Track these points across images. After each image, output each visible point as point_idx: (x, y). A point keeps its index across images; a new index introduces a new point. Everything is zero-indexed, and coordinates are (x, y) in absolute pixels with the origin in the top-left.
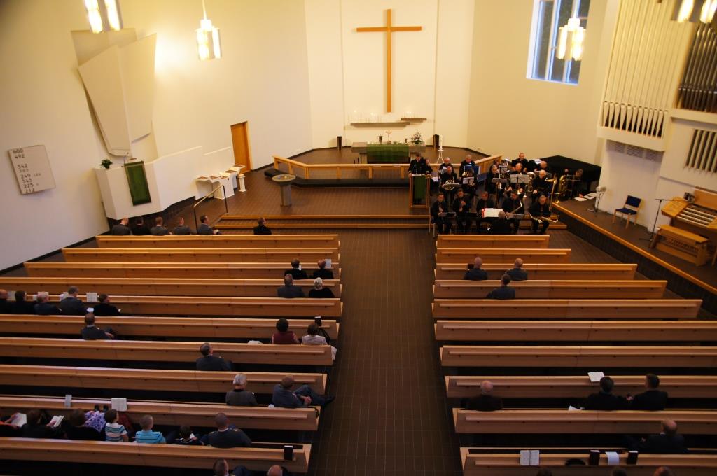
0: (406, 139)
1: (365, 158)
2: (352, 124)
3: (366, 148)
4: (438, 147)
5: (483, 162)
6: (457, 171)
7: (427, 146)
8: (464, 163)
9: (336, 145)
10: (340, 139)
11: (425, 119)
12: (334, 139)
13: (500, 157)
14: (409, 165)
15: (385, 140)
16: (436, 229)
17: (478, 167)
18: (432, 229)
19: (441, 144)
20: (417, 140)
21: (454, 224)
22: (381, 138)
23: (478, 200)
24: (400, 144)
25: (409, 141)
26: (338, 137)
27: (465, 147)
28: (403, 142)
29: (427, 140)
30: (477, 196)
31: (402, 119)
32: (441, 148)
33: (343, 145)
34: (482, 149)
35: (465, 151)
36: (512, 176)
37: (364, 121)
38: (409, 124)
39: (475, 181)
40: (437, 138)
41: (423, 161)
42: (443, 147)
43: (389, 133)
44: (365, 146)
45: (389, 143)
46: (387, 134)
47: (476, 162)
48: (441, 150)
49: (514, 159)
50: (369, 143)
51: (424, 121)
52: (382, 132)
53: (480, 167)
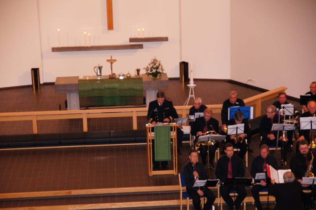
0: (138, 71)
7: (171, 79)
8: (227, 104)
11: (166, 39)
19: (191, 76)
25: (143, 72)
26: (33, 69)
27: (228, 78)
29: (171, 70)
30: (252, 151)
31: (131, 40)
33: (42, 82)
35: (229, 85)
36: (302, 119)
39: (246, 129)
42: (195, 80)
47: (246, 101)
48: (192, 84)
51: (165, 42)
53: (252, 109)
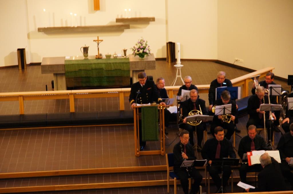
0: (125, 51)
1: (63, 82)
2: (40, 30)
3: (64, 66)
5: (245, 80)
7: (158, 60)
10: (22, 53)
15: (92, 53)
21: (206, 177)
22: (86, 50)
24: (116, 58)
26: (19, 50)
27: (215, 58)
28: (120, 54)
29: (157, 50)
30: (239, 132)
31: (118, 20)
32: (179, 62)
34: (241, 60)
35: (217, 65)
37: (58, 25)
38: (128, 27)
40: (171, 47)
43: (98, 41)
44: (63, 62)
45: (99, 57)
47: (233, 81)
48: (179, 64)
50: (68, 58)
51: (151, 23)
52: (87, 40)
53: (239, 89)
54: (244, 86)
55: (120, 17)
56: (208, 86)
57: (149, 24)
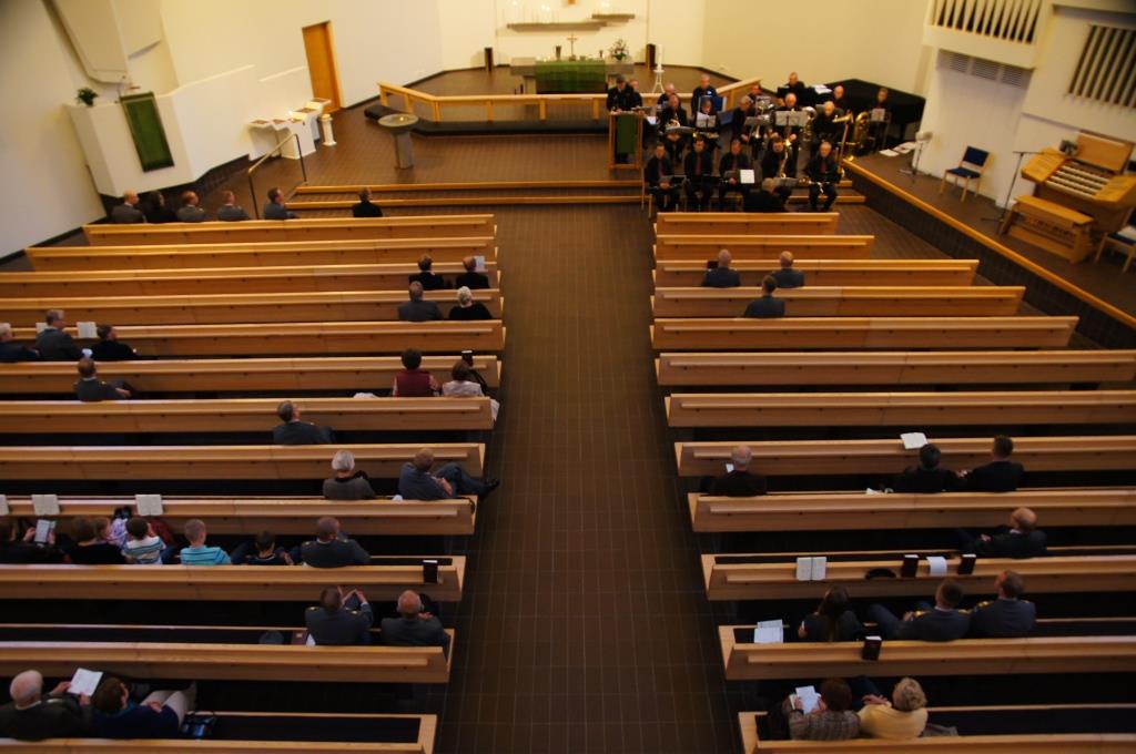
0: (601, 53)
1: (532, 85)
2: (509, 26)
3: (535, 68)
4: (653, 65)
5: (730, 91)
6: (687, 107)
7: (637, 64)
8: (699, 92)
9: (482, 63)
10: (489, 52)
11: (632, 17)
12: (479, 54)
13: (756, 83)
14: (606, 96)
15: (565, 54)
16: (653, 203)
17: (722, 99)
18: (646, 203)
19: (659, 61)
20: (619, 53)
22: (558, 49)
23: (721, 157)
24: (591, 60)
25: (606, 55)
26: (486, 49)
27: (700, 65)
28: (595, 56)
29: (636, 53)
31: (594, 17)
32: (659, 66)
33: (496, 63)
34: (726, 68)
36: (778, 114)
37: (529, 20)
38: (604, 25)
40: (651, 49)
41: (629, 88)
42: (664, 66)
43: (572, 40)
44: (533, 63)
45: (572, 59)
46: (569, 42)
47: (719, 90)
48: (659, 70)
49: (782, 86)
50: (539, 58)
51: (631, 20)
52: (561, 39)
53: (725, 100)
54: (729, 97)
55: (596, 13)
56: (691, 95)
57: (627, 21)
